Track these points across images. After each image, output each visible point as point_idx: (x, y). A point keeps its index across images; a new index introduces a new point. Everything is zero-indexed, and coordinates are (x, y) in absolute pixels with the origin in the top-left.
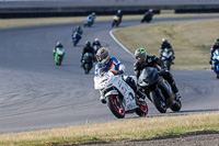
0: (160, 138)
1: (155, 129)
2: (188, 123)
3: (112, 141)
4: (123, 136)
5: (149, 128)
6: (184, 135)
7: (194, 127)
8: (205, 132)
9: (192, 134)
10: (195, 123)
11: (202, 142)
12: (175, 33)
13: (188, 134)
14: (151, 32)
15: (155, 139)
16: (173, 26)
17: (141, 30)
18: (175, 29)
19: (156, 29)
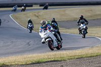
0: (34, 64)
1: (31, 59)
2: (46, 57)
3: (11, 65)
4: (17, 63)
5: (28, 59)
6: (44, 62)
7: (49, 58)
8: (54, 61)
9: (48, 62)
10: (49, 57)
11: (53, 66)
12: (39, 15)
13: (46, 62)
14: (28, 15)
15: (31, 64)
16: (39, 12)
17: (24, 14)
18: (39, 13)
19: (31, 14)
